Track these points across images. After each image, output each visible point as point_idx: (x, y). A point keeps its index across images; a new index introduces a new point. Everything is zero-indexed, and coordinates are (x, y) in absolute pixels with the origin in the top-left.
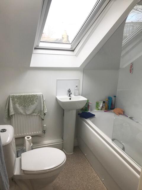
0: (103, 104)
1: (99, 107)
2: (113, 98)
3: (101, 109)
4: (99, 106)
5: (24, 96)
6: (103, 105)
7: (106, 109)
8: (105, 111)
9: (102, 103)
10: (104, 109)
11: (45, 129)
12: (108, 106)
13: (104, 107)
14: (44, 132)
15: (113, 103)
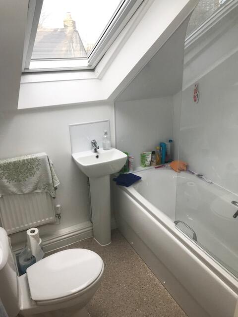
0: (152, 156)
1: (146, 162)
2: (169, 145)
3: (150, 165)
4: (146, 160)
5: (15, 163)
6: (152, 158)
7: (157, 164)
8: (156, 168)
9: (151, 154)
10: (154, 163)
11: (59, 212)
12: (161, 158)
13: (155, 161)
14: (58, 216)
15: (169, 153)
